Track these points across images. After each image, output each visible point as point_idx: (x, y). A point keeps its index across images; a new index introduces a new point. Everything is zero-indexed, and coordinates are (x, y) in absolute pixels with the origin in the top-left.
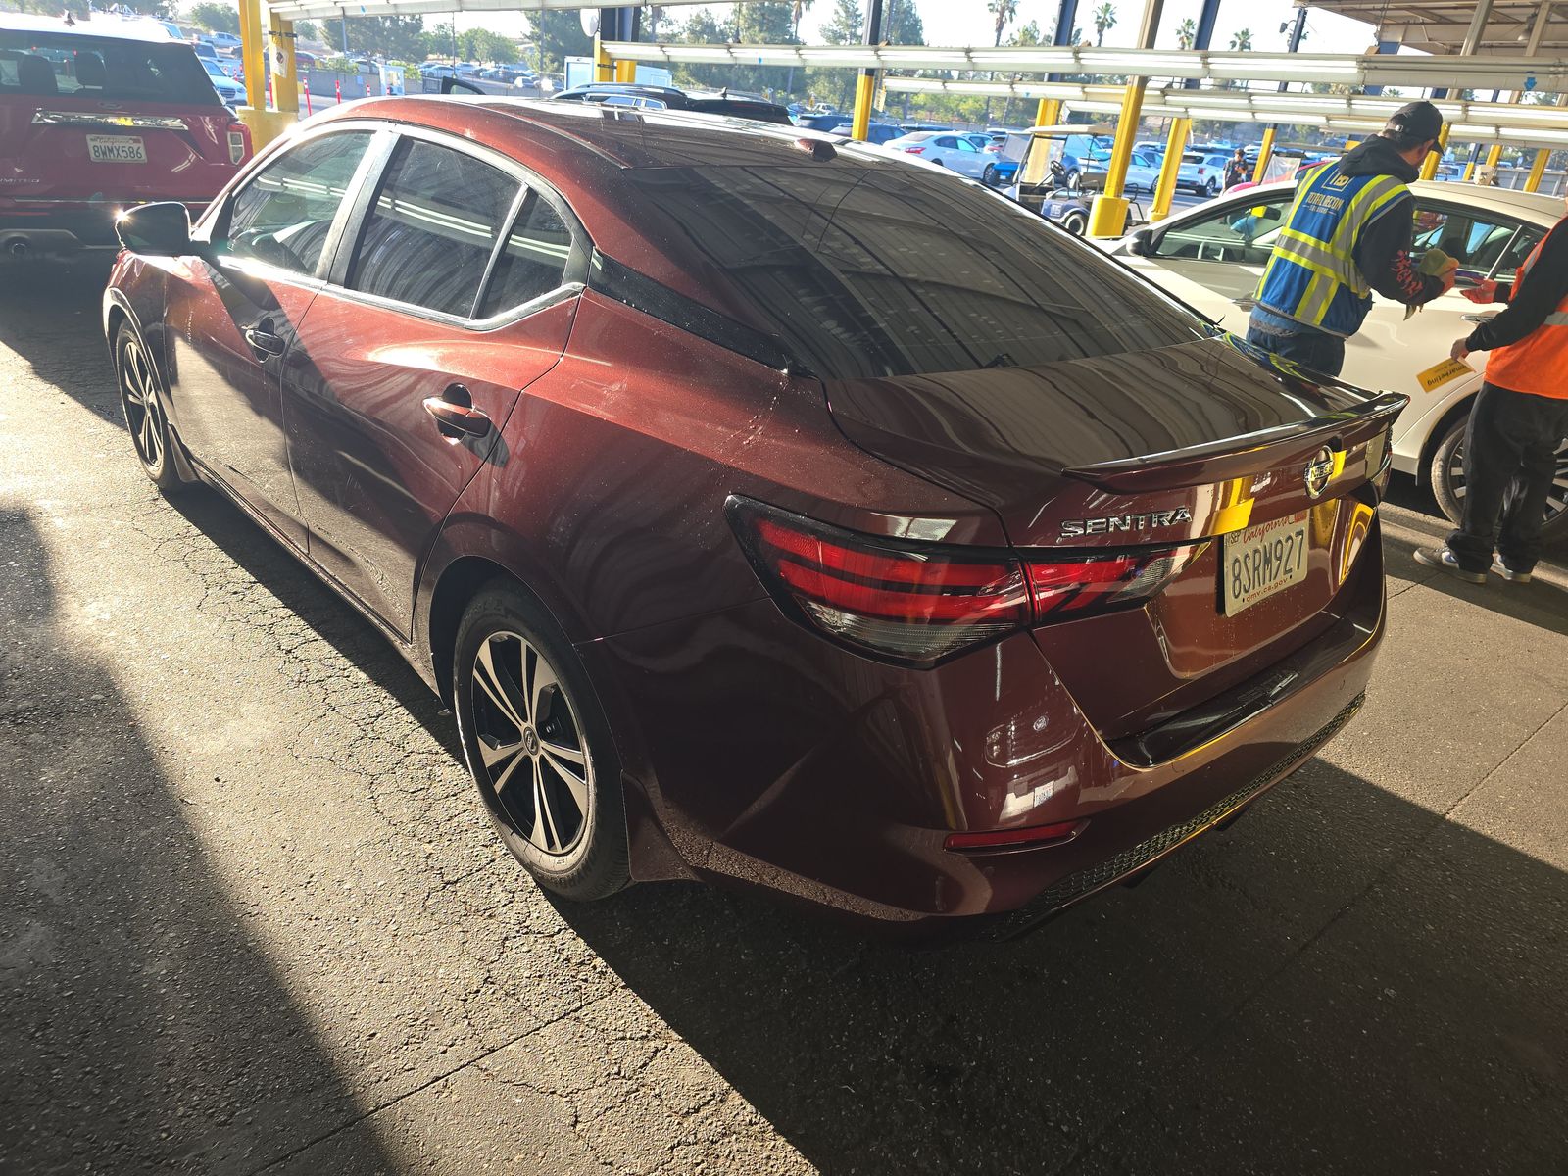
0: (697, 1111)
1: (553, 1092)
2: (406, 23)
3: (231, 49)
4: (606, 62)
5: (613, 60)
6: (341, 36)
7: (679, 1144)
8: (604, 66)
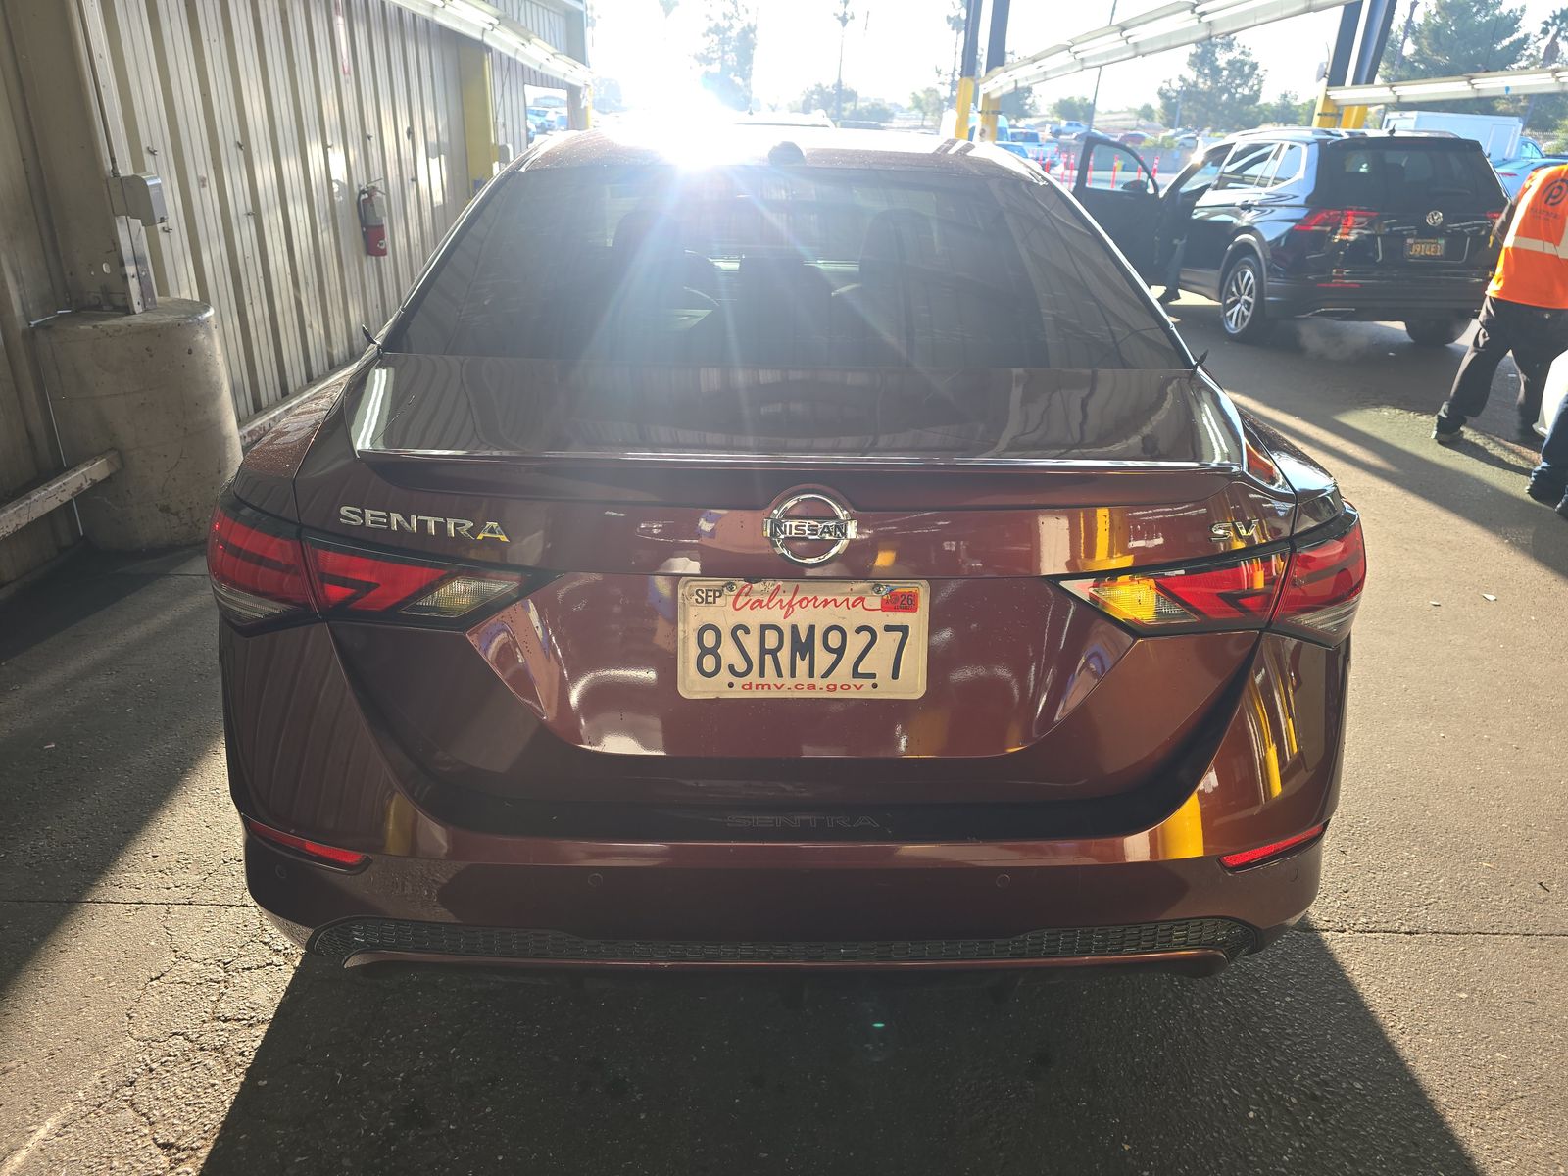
0: (226, 1021)
1: (176, 951)
2: (1243, 96)
3: (1074, 135)
4: (1330, 110)
5: (1338, 107)
6: (1174, 116)
7: (183, 1034)
8: (1325, 114)
